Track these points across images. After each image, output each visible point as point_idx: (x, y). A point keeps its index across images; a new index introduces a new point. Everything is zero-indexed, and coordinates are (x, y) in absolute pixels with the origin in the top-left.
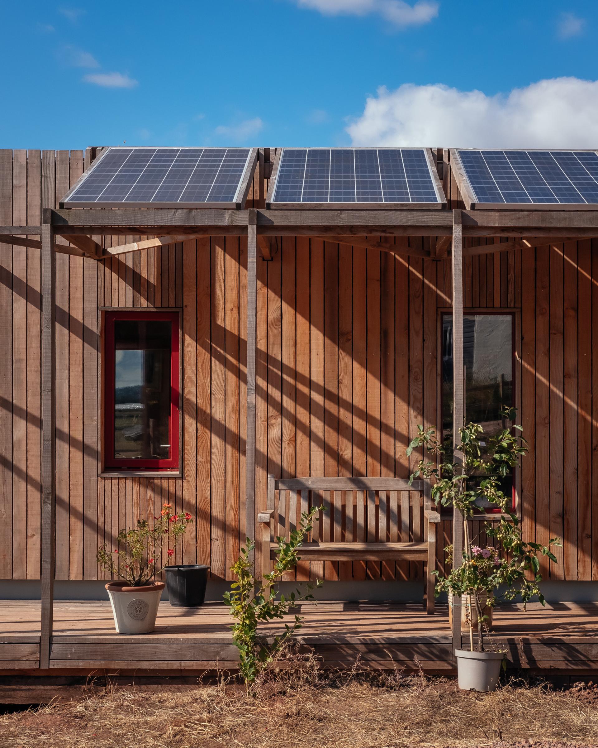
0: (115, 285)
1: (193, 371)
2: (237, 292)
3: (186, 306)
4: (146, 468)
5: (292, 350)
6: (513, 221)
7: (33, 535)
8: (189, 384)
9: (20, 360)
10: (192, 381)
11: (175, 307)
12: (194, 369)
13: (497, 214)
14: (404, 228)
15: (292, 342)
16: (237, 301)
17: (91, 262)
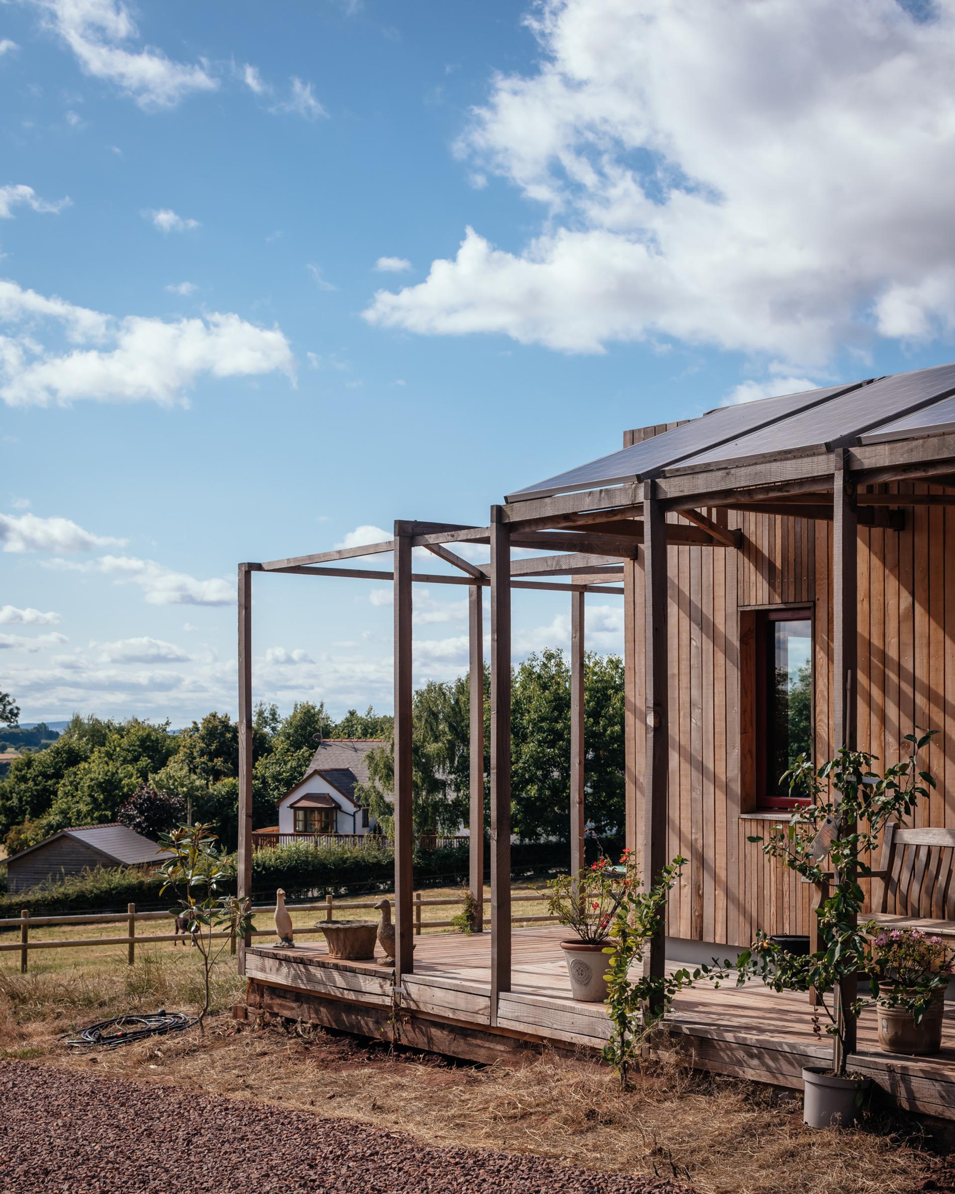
0: (753, 578)
1: (824, 684)
2: (867, 576)
3: (818, 599)
4: (779, 808)
5: (925, 651)
6: (905, 455)
7: (685, 886)
8: (821, 701)
9: (673, 675)
10: (823, 696)
11: (808, 601)
12: (826, 680)
13: (887, 447)
14: (801, 482)
15: (925, 641)
16: (868, 588)
17: (732, 550)
